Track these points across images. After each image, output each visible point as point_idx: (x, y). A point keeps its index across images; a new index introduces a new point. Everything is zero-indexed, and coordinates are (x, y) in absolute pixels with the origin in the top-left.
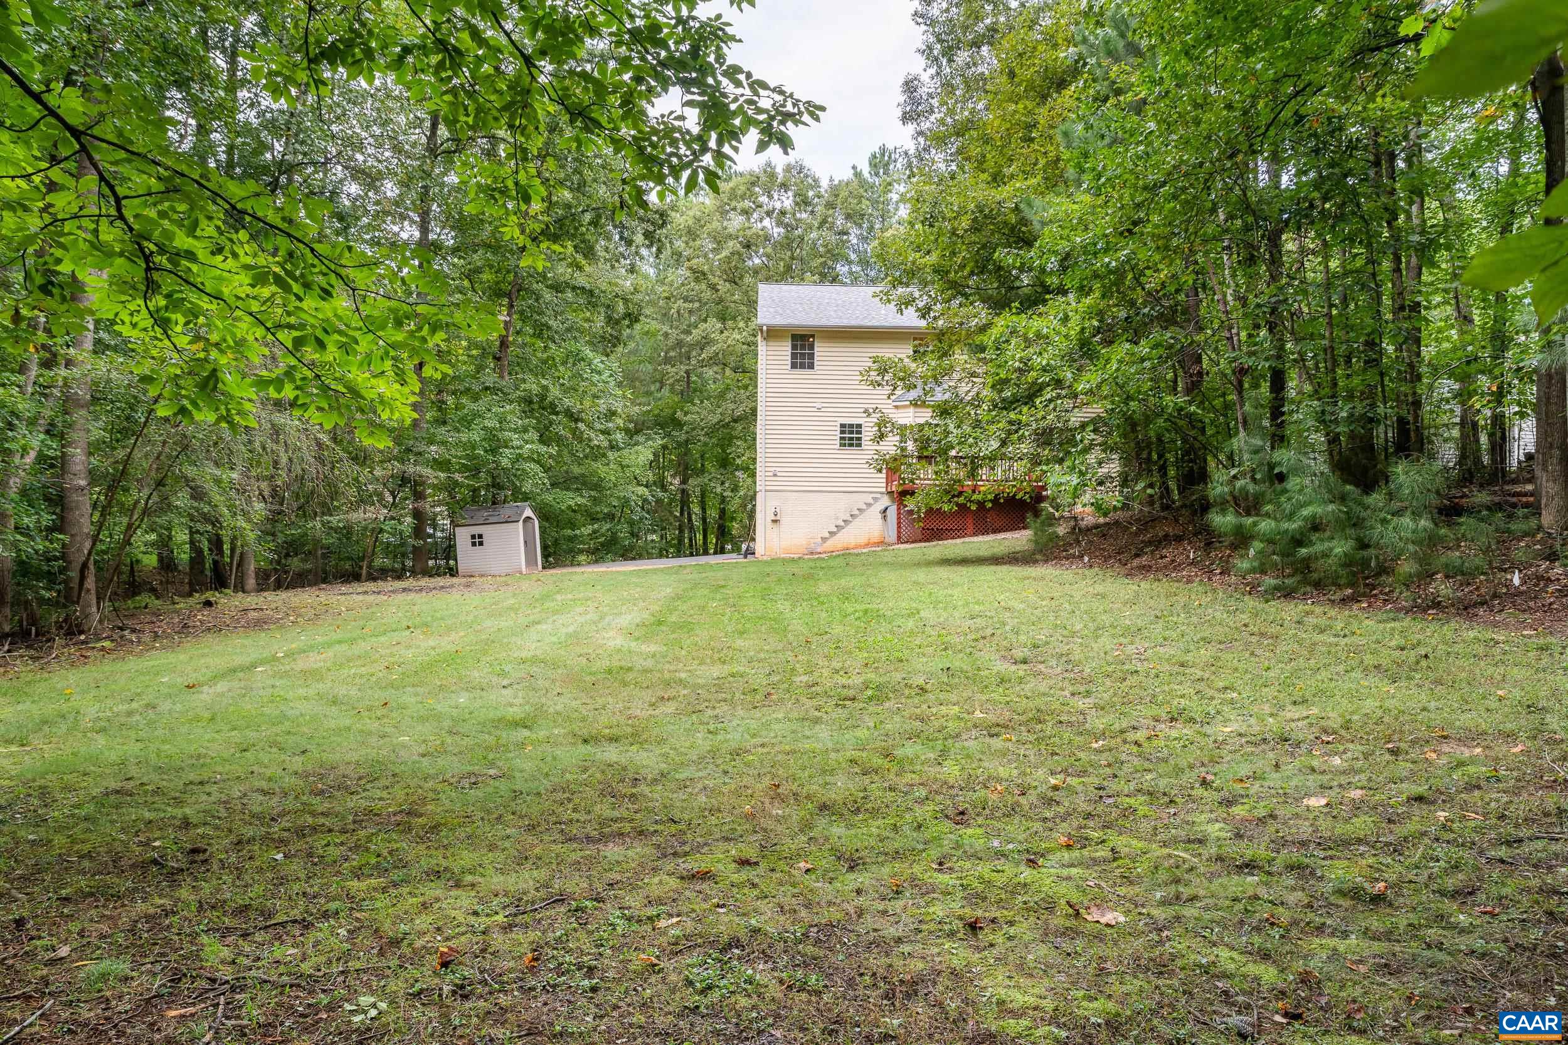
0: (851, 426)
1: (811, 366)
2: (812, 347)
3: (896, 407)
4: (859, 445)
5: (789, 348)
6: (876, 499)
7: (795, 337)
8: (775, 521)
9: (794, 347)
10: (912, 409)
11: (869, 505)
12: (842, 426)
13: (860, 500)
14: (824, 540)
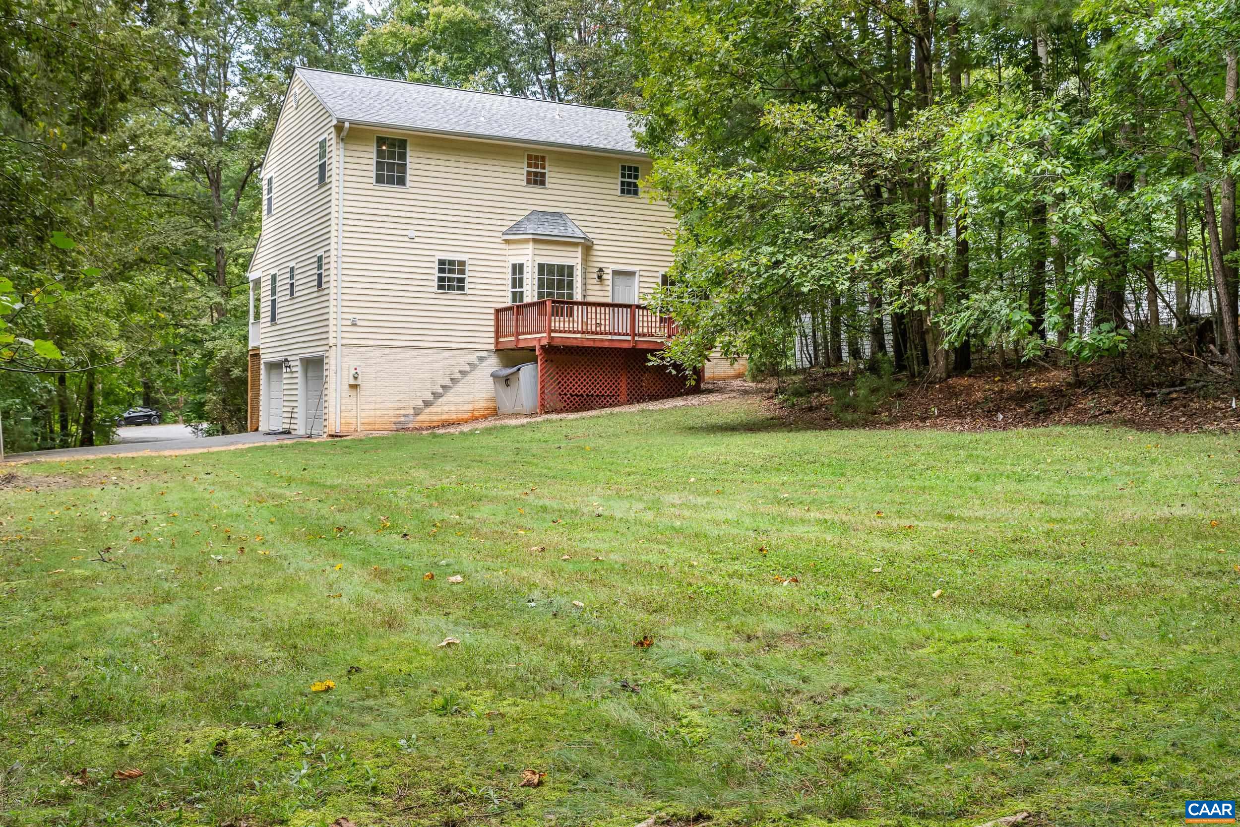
0: (451, 263)
1: (402, 181)
2: (403, 156)
3: (507, 242)
4: (461, 288)
5: (374, 156)
6: (481, 359)
7: (381, 141)
8: (354, 387)
9: (380, 154)
10: (530, 245)
11: (473, 366)
12: (442, 262)
13: (462, 360)
14: (417, 411)
